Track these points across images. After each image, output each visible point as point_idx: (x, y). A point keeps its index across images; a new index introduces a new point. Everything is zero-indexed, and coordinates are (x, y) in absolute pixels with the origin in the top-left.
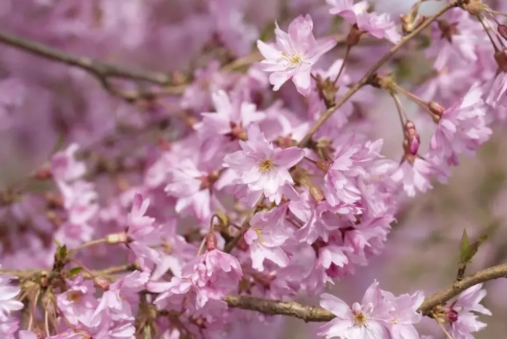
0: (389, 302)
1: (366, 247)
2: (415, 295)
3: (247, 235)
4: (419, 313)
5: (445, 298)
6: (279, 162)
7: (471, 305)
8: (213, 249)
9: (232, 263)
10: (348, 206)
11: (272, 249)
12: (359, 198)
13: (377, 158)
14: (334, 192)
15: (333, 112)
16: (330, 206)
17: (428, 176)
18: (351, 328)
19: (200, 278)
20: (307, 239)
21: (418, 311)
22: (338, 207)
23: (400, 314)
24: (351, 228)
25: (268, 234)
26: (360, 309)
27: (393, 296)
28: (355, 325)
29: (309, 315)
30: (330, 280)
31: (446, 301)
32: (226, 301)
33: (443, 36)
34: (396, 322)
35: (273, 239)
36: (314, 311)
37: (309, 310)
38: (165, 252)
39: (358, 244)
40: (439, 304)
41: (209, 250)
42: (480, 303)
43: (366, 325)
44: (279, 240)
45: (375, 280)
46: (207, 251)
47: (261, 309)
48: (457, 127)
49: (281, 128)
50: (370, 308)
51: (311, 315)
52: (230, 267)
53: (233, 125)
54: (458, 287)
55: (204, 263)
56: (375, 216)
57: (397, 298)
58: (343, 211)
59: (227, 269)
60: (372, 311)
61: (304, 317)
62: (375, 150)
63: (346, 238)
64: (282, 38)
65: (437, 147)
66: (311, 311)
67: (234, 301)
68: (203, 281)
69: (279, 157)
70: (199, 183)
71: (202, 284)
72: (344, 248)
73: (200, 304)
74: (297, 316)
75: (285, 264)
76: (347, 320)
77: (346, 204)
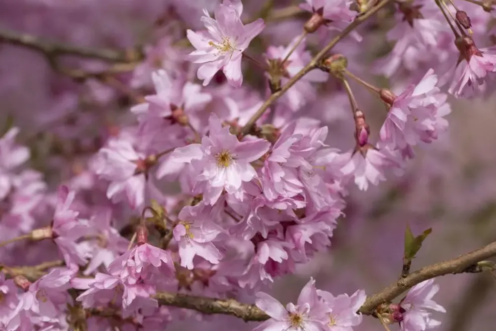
0: (326, 303)
1: (307, 243)
2: (355, 294)
3: (176, 231)
4: (359, 314)
5: (389, 296)
7: (422, 302)
8: (143, 243)
9: (162, 257)
10: (286, 200)
11: (204, 245)
12: (300, 191)
13: (322, 148)
14: (272, 185)
15: (277, 97)
16: (267, 201)
17: (381, 168)
19: (130, 274)
20: (245, 235)
21: (358, 313)
22: (276, 201)
23: (339, 315)
24: (293, 223)
25: (199, 228)
26: (295, 310)
27: (332, 296)
28: (290, 327)
29: (248, 315)
30: (270, 277)
31: (391, 300)
32: (156, 299)
33: (404, 19)
34: (335, 323)
35: (203, 233)
36: (253, 310)
37: (247, 308)
38: (100, 245)
39: (299, 240)
40: (384, 302)
41: (140, 244)
42: (433, 299)
43: (303, 327)
44: (211, 234)
45: (311, 278)
46: (137, 246)
47: (198, 307)
48: (408, 116)
49: (228, 111)
50: (307, 309)
51: (250, 313)
52: (160, 261)
53: (173, 108)
54: (403, 285)
55: (133, 258)
56: (319, 210)
57: (336, 298)
58: (282, 206)
59: (158, 264)
60: (308, 311)
61: (243, 317)
62: (320, 138)
63: (287, 233)
65: (387, 139)
66: (250, 310)
67: (170, 299)
68: (133, 278)
70: (135, 166)
71: (133, 281)
72: (286, 244)
73: (126, 302)
74: (235, 315)
75: (219, 260)
76: (282, 321)
77: (285, 199)
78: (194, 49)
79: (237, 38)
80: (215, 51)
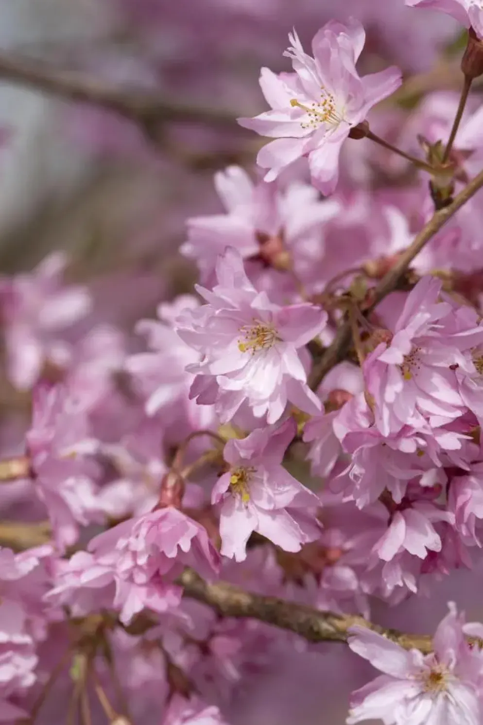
6: (282, 332)
12: (459, 414)
18: (413, 699)
19: (136, 565)
20: (356, 497)
25: (260, 481)
28: (422, 693)
30: (409, 583)
35: (271, 492)
44: (285, 494)
45: (451, 605)
50: (450, 661)
53: (262, 239)
55: (138, 536)
59: (171, 553)
60: (453, 665)
64: (303, 66)
68: (145, 572)
69: (282, 322)
75: (301, 544)
76: (407, 680)
77: (414, 431)
78: (267, 108)
79: (349, 98)
80: (306, 119)
